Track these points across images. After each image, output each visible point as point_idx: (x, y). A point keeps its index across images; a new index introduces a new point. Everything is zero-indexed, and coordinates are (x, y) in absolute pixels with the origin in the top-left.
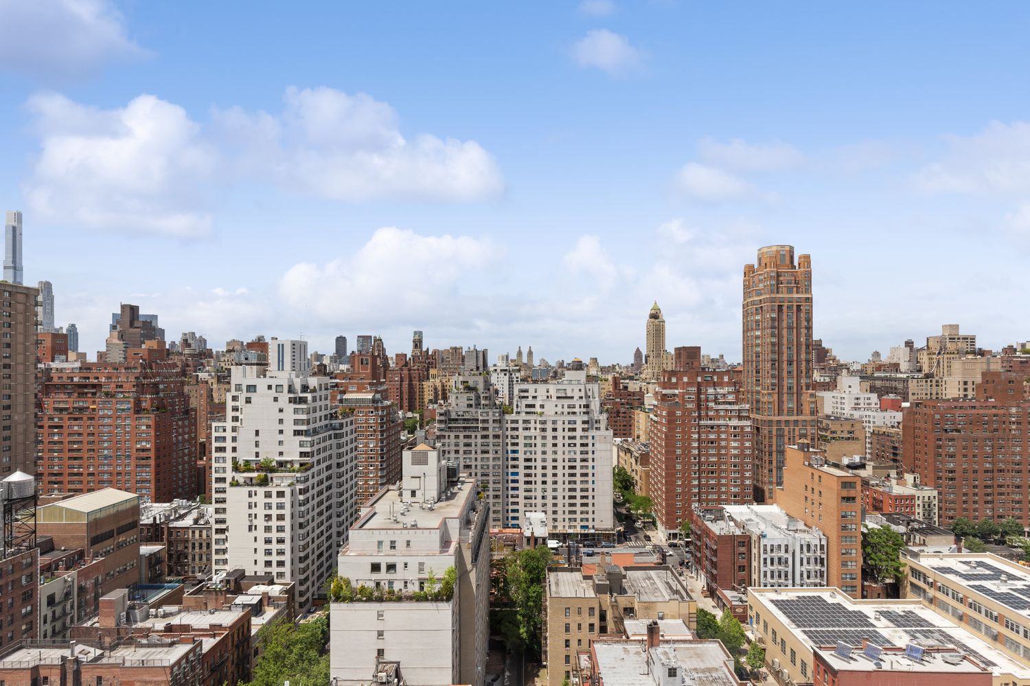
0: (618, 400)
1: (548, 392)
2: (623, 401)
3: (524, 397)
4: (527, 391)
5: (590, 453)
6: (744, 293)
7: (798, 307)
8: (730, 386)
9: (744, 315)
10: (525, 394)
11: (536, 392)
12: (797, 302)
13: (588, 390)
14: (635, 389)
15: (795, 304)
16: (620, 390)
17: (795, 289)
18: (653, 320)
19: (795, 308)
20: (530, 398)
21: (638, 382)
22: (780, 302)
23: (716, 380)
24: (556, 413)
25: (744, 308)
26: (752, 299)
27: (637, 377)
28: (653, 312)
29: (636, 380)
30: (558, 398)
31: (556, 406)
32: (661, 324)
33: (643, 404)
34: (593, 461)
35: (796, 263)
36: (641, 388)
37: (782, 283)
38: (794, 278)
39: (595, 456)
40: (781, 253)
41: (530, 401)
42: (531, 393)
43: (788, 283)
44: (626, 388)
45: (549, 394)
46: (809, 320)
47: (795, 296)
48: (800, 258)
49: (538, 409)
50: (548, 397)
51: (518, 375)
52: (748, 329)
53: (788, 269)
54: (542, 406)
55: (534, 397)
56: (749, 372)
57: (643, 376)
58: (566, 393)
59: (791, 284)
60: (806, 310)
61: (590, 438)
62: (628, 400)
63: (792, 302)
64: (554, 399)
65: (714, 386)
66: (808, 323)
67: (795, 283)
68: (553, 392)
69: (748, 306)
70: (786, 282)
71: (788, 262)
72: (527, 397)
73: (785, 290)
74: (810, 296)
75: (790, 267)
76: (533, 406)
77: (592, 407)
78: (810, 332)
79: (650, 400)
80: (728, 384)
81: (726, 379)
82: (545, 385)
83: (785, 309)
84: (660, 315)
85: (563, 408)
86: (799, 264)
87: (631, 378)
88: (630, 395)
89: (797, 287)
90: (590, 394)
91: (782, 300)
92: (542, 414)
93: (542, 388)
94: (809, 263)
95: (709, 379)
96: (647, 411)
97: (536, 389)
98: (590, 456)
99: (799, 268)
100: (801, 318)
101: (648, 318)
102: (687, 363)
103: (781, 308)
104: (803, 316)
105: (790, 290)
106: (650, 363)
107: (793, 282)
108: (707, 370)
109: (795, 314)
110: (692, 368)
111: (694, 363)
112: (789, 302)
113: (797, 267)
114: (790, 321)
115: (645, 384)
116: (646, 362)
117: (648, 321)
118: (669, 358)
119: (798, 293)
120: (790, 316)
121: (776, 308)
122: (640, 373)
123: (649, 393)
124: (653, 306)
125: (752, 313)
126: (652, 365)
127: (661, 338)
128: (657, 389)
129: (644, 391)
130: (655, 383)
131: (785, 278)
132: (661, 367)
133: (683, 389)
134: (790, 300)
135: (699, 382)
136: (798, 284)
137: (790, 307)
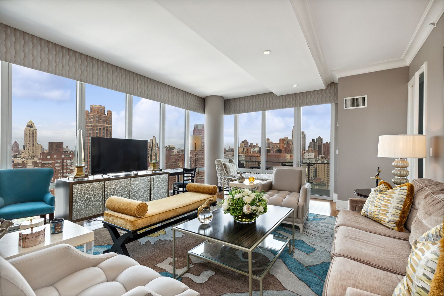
7: (107, 129)
17: (106, 123)
18: (29, 128)
19: (106, 130)
21: (20, 158)
22: (100, 127)
23: (71, 157)
26: (88, 125)
27: (18, 156)
28: (30, 124)
29: (18, 158)
32: (34, 130)
35: (106, 113)
36: (23, 161)
37: (100, 120)
38: (105, 118)
40: (100, 108)
48: (108, 111)
53: (103, 115)
57: (23, 156)
59: (104, 120)
65: (70, 159)
67: (106, 120)
71: (103, 112)
73: (102, 122)
74: (111, 126)
83: (102, 129)
84: (34, 126)
91: (101, 126)
94: (111, 114)
95: (68, 156)
99: (107, 115)
100: (108, 133)
101: (26, 127)
102: (56, 150)
103: (100, 129)
104: (109, 133)
105: (104, 123)
106: (27, 149)
107: (105, 120)
108: (66, 152)
109: (106, 132)
110: (59, 152)
111: (60, 149)
112: (103, 127)
113: (106, 115)
114: (104, 134)
115: (25, 159)
116: (24, 148)
117: (26, 129)
118: (40, 147)
119: (107, 124)
120: (104, 132)
121: (98, 129)
122: (20, 154)
123: (29, 164)
124: (29, 121)
125: (88, 130)
126: (28, 150)
127: (34, 137)
128: (38, 161)
129: (25, 163)
130: (32, 159)
131: (102, 118)
132: (34, 151)
133: (54, 161)
134: (104, 127)
135: (63, 158)
136: (107, 121)
137: (104, 129)
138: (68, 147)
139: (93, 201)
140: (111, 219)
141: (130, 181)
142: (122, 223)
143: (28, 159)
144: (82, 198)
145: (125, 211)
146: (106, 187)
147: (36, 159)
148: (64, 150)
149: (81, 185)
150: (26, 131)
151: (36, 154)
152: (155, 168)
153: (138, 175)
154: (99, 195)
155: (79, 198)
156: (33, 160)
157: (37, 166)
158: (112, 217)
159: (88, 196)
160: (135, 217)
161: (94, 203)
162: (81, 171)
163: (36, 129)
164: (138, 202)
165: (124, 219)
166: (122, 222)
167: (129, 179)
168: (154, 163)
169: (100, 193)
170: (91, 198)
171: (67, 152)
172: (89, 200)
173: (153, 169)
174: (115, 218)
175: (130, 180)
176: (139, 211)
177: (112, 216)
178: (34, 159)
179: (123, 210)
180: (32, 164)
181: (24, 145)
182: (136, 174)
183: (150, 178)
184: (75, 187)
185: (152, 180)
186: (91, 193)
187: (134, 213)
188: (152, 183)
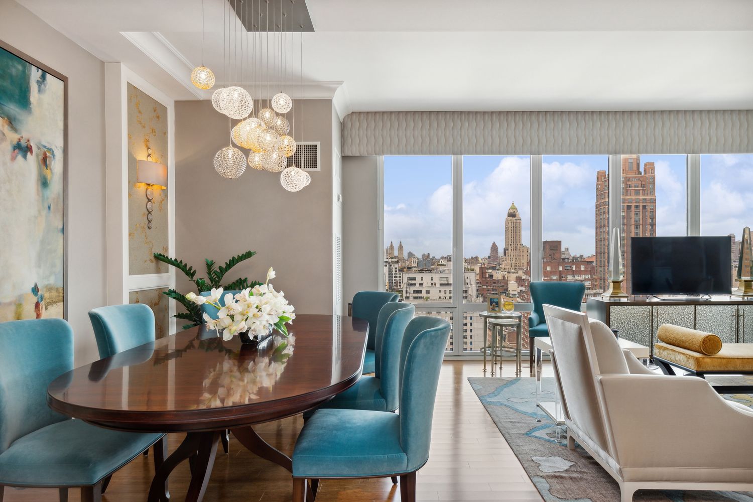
0: (485, 287)
1: (432, 280)
2: (489, 287)
3: (412, 284)
4: (414, 279)
5: (469, 331)
6: (597, 195)
7: (644, 207)
8: (587, 275)
9: (596, 214)
10: (413, 282)
11: (422, 280)
12: (643, 203)
13: (466, 278)
14: (498, 277)
15: (641, 204)
16: (486, 278)
17: (641, 191)
18: (511, 218)
19: (641, 208)
20: (417, 285)
21: (500, 271)
22: (629, 203)
23: (574, 269)
24: (440, 297)
25: (597, 208)
26: (603, 201)
27: (498, 268)
28: (512, 211)
29: (498, 270)
30: (441, 285)
31: (440, 291)
32: (518, 221)
33: (507, 290)
34: (471, 338)
35: (642, 170)
36: (504, 277)
37: (630, 187)
38: (640, 182)
39: (473, 334)
40: (630, 161)
41: (417, 288)
42: (418, 281)
43: (635, 187)
44: (491, 276)
45: (433, 282)
46: (653, 218)
47: (642, 197)
48: (645, 165)
49: (424, 294)
50: (432, 284)
51: (396, 266)
52: (601, 226)
53: (635, 174)
54: (428, 292)
55: (421, 284)
56: (601, 262)
57: (503, 266)
58: (448, 281)
59: (638, 187)
60: (651, 209)
61: (469, 318)
62: (493, 286)
63: (639, 203)
64: (438, 285)
65: (573, 274)
66: (652, 220)
67: (641, 187)
68: (437, 280)
69: (601, 206)
70: (633, 185)
71: (635, 168)
72: (415, 284)
73: (633, 192)
74: (654, 198)
75: (637, 173)
76: (420, 292)
77: (470, 292)
78: (654, 227)
79: (513, 287)
80: (585, 272)
81: (583, 268)
82: (430, 274)
83: (633, 208)
84: (517, 214)
85: (445, 293)
86: (645, 170)
87: (494, 268)
88: (494, 283)
89: (643, 190)
90: (468, 281)
91: (631, 201)
92: (428, 298)
93: (427, 277)
94: (653, 169)
95: (569, 268)
96: (511, 296)
97: (422, 278)
98: (469, 333)
99: (645, 174)
100: (646, 216)
101: (506, 216)
102: (550, 255)
103: (629, 207)
104: (648, 214)
105: (637, 192)
106: (508, 256)
107: (640, 185)
108: (566, 260)
109: (641, 213)
110: (554, 259)
111: (556, 254)
112: (636, 203)
113: (643, 173)
114: (637, 219)
115: (506, 273)
116: (505, 254)
117: (507, 220)
118: (525, 251)
119: (643, 195)
120: (637, 214)
121: (626, 208)
122: (499, 264)
123: (511, 281)
124: (510, 206)
125: (604, 212)
126: (510, 257)
127: (518, 234)
128: (524, 277)
129: (506, 279)
130: (515, 272)
131: (634, 182)
132: (518, 259)
133: (547, 277)
134: (638, 201)
135: (560, 271)
136: (644, 187)
137: (637, 207)
138: (568, 249)
139: (635, 333)
140: (665, 353)
141: (695, 310)
142: (681, 359)
143: (510, 273)
144: (621, 326)
145: (685, 343)
146: (655, 314)
147: (520, 273)
148: (563, 257)
149: (620, 307)
150: (507, 224)
151: (520, 263)
152: (748, 290)
153: (711, 302)
154: (644, 326)
155: (617, 326)
156: (517, 275)
157: (522, 286)
158: (666, 351)
159: (628, 325)
160: (700, 353)
161: (637, 337)
162: (619, 288)
163: (521, 219)
164: (704, 334)
165: (683, 354)
166: (681, 357)
167: (693, 306)
168: (746, 281)
169: (646, 324)
170: (632, 328)
171: (568, 259)
172: (631, 331)
173: (744, 293)
174: (671, 352)
175: (695, 308)
176: (706, 345)
177: (666, 349)
178: (517, 272)
179: (683, 342)
180: (516, 282)
181: (504, 249)
182: (707, 299)
183: (736, 308)
184: (613, 308)
185: (741, 313)
186: (633, 322)
187: (698, 347)
188: (741, 318)
